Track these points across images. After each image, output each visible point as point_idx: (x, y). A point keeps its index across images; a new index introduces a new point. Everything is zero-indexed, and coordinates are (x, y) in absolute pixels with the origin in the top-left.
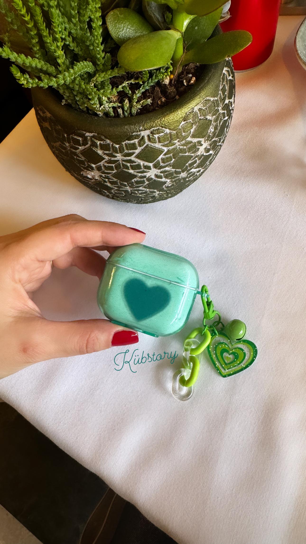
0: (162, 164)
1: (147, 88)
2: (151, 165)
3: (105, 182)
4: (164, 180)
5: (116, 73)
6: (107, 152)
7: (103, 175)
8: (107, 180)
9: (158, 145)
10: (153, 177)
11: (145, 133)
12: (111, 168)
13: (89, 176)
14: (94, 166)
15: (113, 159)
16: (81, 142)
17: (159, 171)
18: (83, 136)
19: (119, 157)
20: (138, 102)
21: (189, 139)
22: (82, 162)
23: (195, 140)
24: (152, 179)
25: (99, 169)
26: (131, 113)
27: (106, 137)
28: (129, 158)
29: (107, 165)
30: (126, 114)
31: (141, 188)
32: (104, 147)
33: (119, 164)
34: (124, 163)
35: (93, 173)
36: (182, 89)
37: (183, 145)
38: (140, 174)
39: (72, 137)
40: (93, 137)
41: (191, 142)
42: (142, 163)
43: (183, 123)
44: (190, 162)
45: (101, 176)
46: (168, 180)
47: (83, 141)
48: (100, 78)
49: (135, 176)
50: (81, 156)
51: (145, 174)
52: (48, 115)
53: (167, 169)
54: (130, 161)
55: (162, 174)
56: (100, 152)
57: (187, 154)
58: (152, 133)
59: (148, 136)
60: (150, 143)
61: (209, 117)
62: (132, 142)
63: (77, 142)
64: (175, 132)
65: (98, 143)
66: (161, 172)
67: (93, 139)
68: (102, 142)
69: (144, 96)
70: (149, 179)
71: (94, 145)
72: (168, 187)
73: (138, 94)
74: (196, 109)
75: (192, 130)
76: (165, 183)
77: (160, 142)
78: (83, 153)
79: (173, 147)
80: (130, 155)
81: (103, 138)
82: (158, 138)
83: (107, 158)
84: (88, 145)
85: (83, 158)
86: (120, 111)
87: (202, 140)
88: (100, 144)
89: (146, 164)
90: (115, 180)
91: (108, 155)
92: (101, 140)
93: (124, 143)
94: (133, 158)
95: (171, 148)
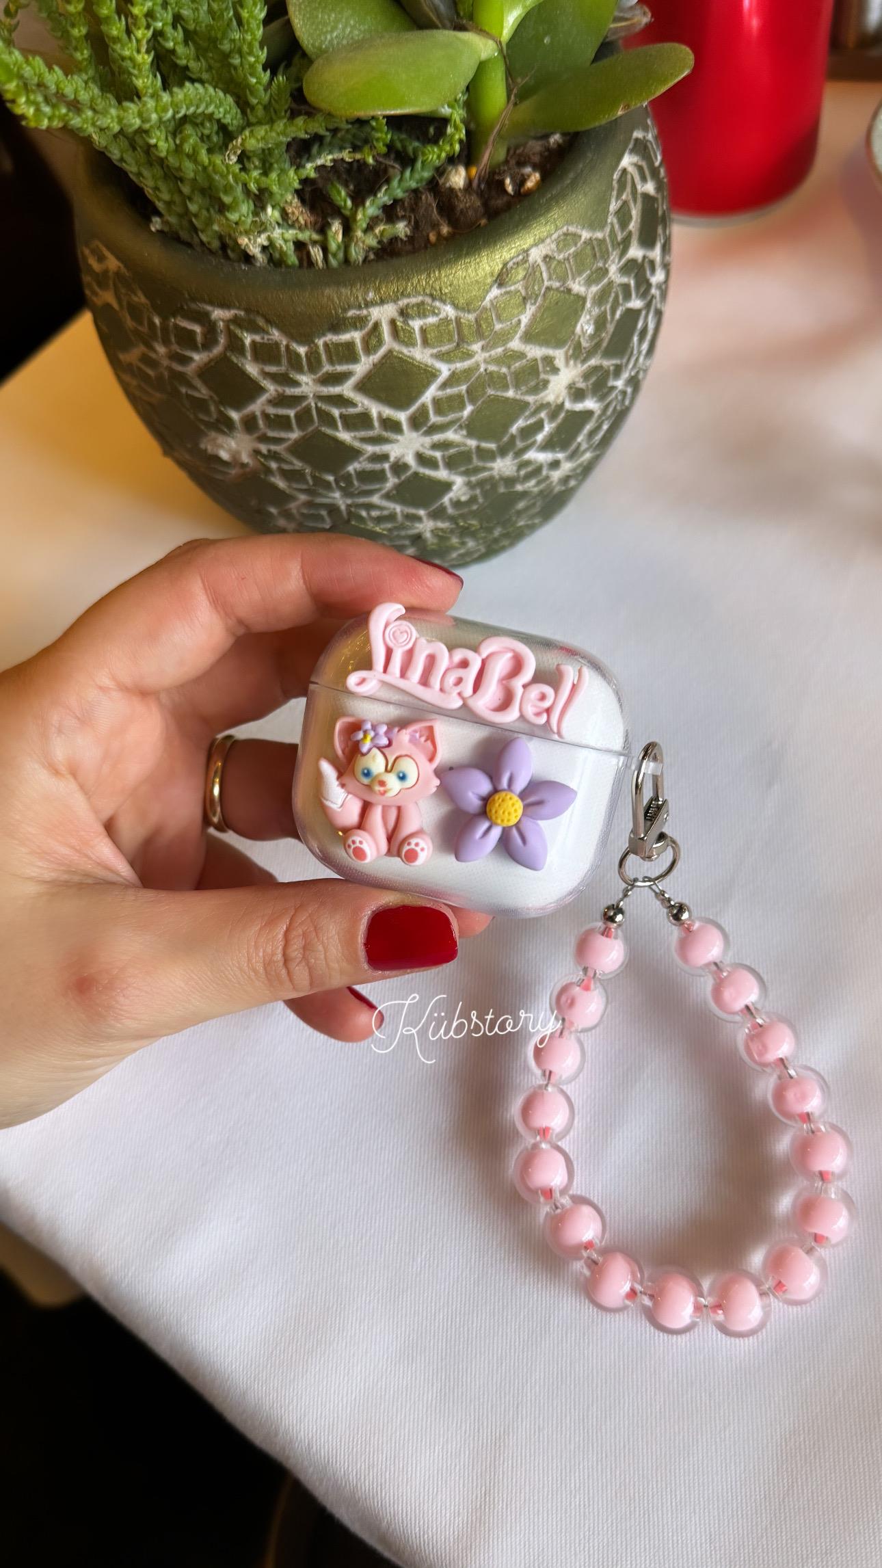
0: (434, 419)
1: (399, 194)
2: (402, 417)
3: (268, 471)
4: (442, 474)
5: (300, 128)
6: (272, 369)
7: (264, 448)
8: (274, 465)
9: (420, 355)
10: (410, 460)
11: (383, 314)
12: (284, 423)
13: (224, 455)
14: (235, 415)
15: (290, 391)
16: (199, 338)
17: (428, 441)
18: (203, 318)
19: (307, 384)
20: (369, 229)
21: (515, 344)
22: (201, 405)
23: (536, 352)
24: (406, 467)
25: (250, 424)
26: (346, 260)
27: (268, 321)
28: (335, 390)
29: (272, 411)
30: (334, 262)
31: (375, 499)
32: (265, 353)
33: (308, 410)
34: (324, 406)
35: (233, 444)
36: (500, 202)
37: (498, 361)
38: (370, 449)
39: (176, 326)
40: (235, 320)
41: (521, 355)
42: (376, 409)
43: (495, 292)
44: (521, 423)
45: (257, 452)
46: (459, 481)
47: (205, 335)
48: (253, 140)
49: (354, 454)
50: (198, 383)
51: (386, 448)
52: (113, 263)
53: (451, 435)
54: (340, 401)
55: (438, 455)
56: (252, 369)
57: (510, 393)
58: (403, 313)
59: (393, 322)
60: (397, 347)
61: (577, 287)
62: (345, 337)
63: (187, 339)
64: (471, 317)
65: (248, 339)
66: (435, 446)
67: (232, 327)
68: (258, 338)
69: (390, 213)
70: (399, 467)
71: (235, 345)
72: (457, 504)
73: (371, 208)
74: (536, 255)
75: (525, 319)
76: (447, 486)
77: (426, 343)
78: (206, 373)
79: (467, 364)
80: (339, 378)
81: (261, 322)
82: (423, 331)
83: (271, 388)
84: (217, 350)
85: (203, 392)
86: (316, 253)
87: (559, 355)
88: (254, 343)
89: (388, 412)
90: (298, 464)
91: (274, 377)
92: (254, 328)
93: (320, 342)
94: (346, 389)
95: (460, 366)
